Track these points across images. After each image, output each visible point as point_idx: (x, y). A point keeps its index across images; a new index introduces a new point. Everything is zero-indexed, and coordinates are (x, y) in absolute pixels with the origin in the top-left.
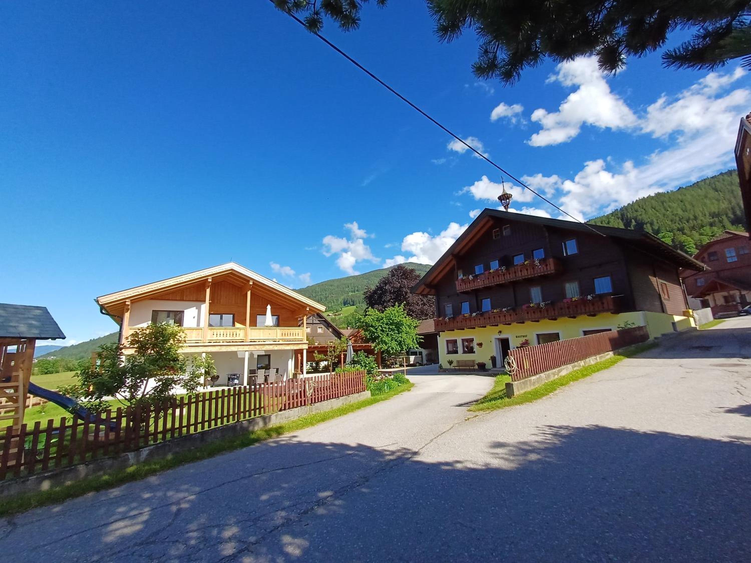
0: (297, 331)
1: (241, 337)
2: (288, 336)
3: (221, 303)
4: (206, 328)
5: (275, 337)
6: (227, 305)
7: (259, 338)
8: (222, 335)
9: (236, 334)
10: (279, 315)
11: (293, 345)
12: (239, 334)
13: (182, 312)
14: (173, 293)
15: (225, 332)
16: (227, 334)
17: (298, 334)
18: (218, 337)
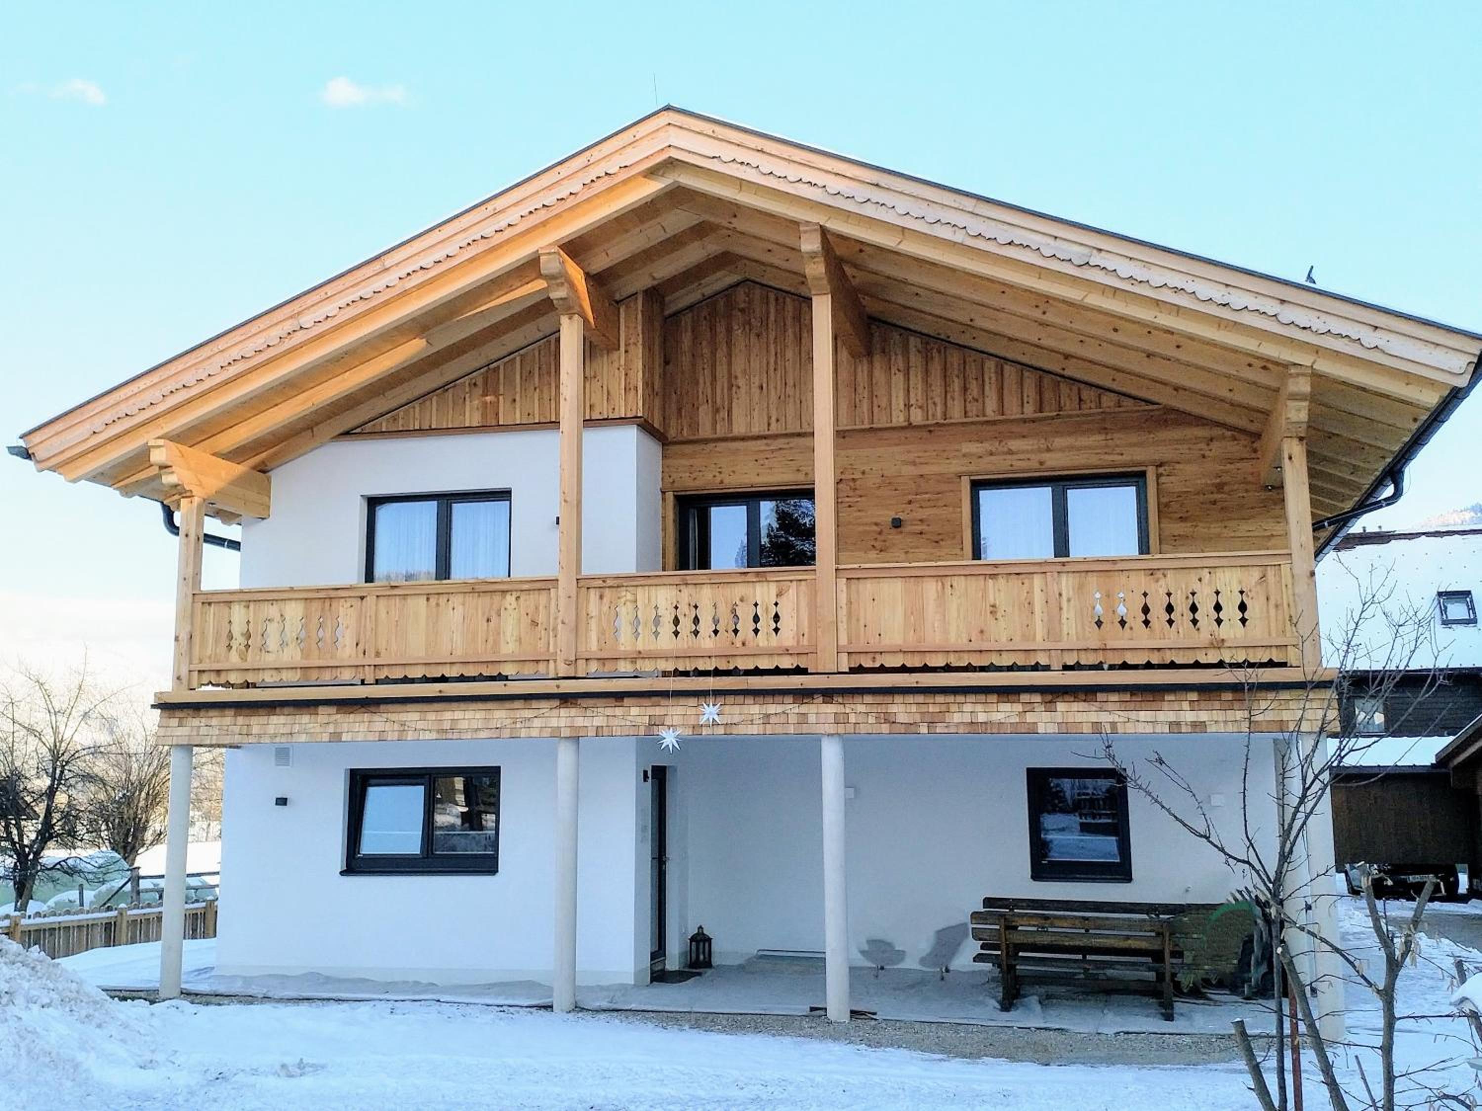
0: (1229, 583)
1: (788, 637)
2: (1146, 623)
3: (739, 428)
4: (567, 586)
5: (1039, 637)
6: (776, 437)
7: (911, 642)
8: (667, 627)
9: (756, 619)
10: (1143, 474)
11: (1194, 696)
12: (777, 618)
13: (504, 495)
14: (444, 387)
15: (684, 608)
16: (696, 620)
17: (1243, 607)
18: (644, 643)
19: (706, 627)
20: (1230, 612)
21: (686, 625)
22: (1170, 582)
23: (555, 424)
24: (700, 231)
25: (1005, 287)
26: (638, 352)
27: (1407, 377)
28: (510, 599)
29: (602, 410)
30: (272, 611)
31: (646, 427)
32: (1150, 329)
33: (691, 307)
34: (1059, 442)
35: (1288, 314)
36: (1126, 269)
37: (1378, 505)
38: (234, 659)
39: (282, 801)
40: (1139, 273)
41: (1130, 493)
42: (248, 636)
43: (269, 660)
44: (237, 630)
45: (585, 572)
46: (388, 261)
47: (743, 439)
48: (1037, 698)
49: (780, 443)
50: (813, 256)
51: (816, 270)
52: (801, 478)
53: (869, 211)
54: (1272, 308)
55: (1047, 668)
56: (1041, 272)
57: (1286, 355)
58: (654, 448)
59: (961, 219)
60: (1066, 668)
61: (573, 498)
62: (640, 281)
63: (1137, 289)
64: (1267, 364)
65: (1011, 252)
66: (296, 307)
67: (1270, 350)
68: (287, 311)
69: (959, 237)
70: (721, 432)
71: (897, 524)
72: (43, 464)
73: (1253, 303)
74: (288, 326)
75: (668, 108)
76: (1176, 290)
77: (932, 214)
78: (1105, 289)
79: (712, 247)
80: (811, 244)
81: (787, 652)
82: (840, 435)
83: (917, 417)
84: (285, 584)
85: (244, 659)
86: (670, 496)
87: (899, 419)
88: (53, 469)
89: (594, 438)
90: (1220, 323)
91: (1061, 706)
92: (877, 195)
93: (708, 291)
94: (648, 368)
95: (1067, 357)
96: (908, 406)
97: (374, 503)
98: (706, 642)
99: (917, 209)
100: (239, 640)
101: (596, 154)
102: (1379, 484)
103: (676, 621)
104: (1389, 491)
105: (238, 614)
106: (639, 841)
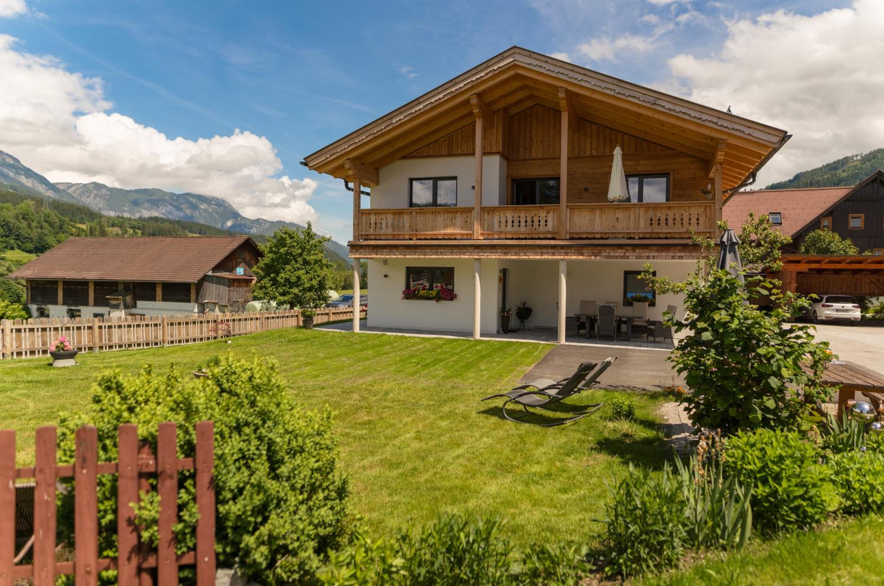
0: (694, 212)
1: (550, 227)
2: (667, 224)
3: (534, 156)
4: (477, 210)
5: (632, 227)
6: (546, 159)
7: (590, 230)
8: (510, 224)
9: (539, 221)
10: (669, 174)
11: (680, 248)
12: (546, 221)
13: (455, 178)
14: (435, 142)
15: (515, 217)
16: (520, 222)
17: (698, 219)
18: (503, 228)
19: (523, 223)
20: (694, 221)
21: (516, 223)
22: (675, 211)
23: (473, 154)
24: (524, 88)
25: (626, 110)
26: (500, 130)
27: (759, 144)
28: (459, 215)
29: (488, 149)
30: (384, 216)
31: (503, 156)
32: (674, 126)
33: (518, 113)
34: (642, 162)
35: (720, 122)
36: (668, 106)
37: (747, 185)
38: (372, 231)
39: (386, 276)
40: (672, 107)
41: (664, 180)
42: (376, 224)
43: (383, 232)
44: (373, 222)
45: (484, 205)
46: (421, 100)
47: (534, 159)
48: (630, 248)
49: (548, 161)
50: (562, 99)
51: (563, 103)
52: (554, 173)
53: (583, 83)
54: (715, 120)
55: (634, 238)
56: (639, 106)
57: (719, 136)
58: (505, 163)
59: (613, 87)
60: (640, 238)
61: (479, 180)
62: (501, 105)
63: (671, 113)
64: (712, 139)
65: (630, 99)
66: (390, 116)
67: (713, 134)
68: (388, 117)
69: (612, 93)
70: (527, 157)
71: (586, 190)
72: (311, 168)
73: (709, 118)
74: (388, 123)
75: (515, 47)
76: (684, 113)
77: (604, 85)
78: (660, 112)
79: (526, 93)
80: (561, 95)
81: (549, 232)
82: (569, 158)
83: (594, 153)
84: (387, 208)
85: (375, 231)
86: (510, 179)
87: (588, 153)
88: (315, 169)
89: (486, 159)
90: (698, 125)
91: (637, 251)
92: (585, 78)
93: (524, 108)
94: (504, 135)
95: (646, 133)
96: (591, 149)
97: (411, 180)
98: (523, 229)
99: (598, 83)
100: (373, 225)
101: (490, 63)
102: (748, 178)
103: (513, 222)
104: (751, 180)
105: (373, 218)
106: (499, 291)
